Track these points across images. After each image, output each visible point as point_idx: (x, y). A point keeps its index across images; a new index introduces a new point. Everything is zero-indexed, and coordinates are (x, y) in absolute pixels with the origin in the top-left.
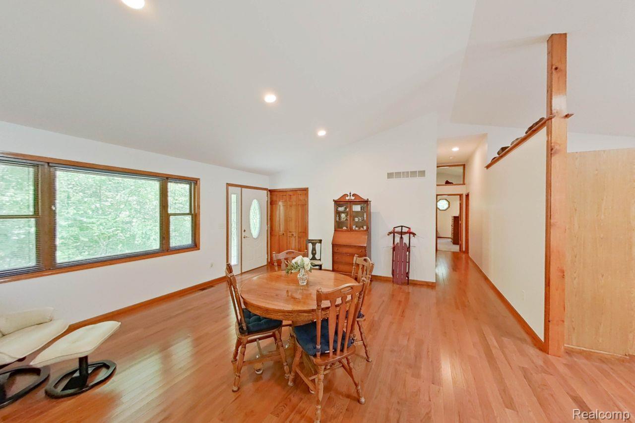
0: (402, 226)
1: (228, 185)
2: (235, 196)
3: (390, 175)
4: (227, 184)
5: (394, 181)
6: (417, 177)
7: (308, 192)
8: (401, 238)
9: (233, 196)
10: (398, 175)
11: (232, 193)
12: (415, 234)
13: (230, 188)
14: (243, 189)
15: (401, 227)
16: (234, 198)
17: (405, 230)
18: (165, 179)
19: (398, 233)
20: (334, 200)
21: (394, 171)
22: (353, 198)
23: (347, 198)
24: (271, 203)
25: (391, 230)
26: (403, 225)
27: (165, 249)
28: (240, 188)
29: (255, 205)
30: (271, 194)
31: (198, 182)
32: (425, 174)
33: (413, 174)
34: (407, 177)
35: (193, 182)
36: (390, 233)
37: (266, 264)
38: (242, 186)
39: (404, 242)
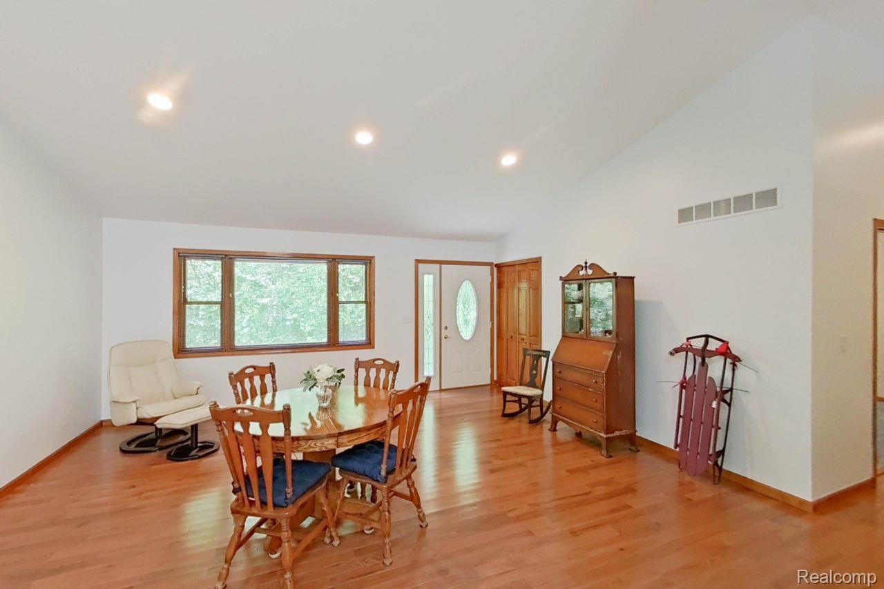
0: (707, 337)
1: (418, 261)
2: (431, 277)
3: (685, 215)
4: (416, 260)
5: (695, 226)
6: (754, 210)
7: (541, 265)
8: (703, 363)
9: (426, 277)
10: (703, 210)
11: (424, 274)
12: (739, 360)
13: (420, 265)
14: (443, 266)
15: (703, 339)
16: (428, 281)
17: (713, 345)
18: (333, 261)
19: (695, 351)
20: (561, 277)
21: (692, 203)
22: (590, 272)
23: (582, 273)
24: (500, 285)
25: (680, 341)
26: (710, 334)
27: (333, 343)
28: (438, 265)
29: (467, 289)
30: (499, 272)
31: (372, 262)
32: (775, 198)
33: (743, 203)
34: (726, 213)
35: (368, 261)
36: (677, 351)
37: (489, 382)
38: (441, 262)
39: (708, 375)
